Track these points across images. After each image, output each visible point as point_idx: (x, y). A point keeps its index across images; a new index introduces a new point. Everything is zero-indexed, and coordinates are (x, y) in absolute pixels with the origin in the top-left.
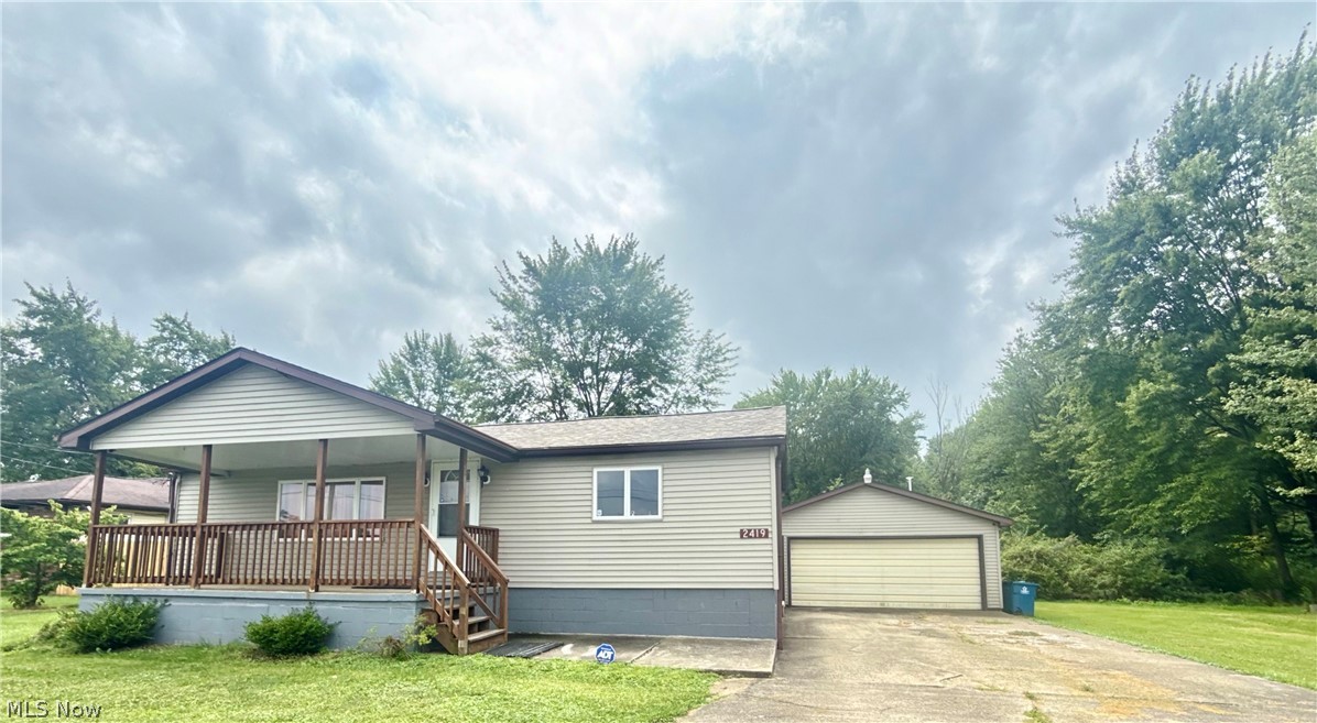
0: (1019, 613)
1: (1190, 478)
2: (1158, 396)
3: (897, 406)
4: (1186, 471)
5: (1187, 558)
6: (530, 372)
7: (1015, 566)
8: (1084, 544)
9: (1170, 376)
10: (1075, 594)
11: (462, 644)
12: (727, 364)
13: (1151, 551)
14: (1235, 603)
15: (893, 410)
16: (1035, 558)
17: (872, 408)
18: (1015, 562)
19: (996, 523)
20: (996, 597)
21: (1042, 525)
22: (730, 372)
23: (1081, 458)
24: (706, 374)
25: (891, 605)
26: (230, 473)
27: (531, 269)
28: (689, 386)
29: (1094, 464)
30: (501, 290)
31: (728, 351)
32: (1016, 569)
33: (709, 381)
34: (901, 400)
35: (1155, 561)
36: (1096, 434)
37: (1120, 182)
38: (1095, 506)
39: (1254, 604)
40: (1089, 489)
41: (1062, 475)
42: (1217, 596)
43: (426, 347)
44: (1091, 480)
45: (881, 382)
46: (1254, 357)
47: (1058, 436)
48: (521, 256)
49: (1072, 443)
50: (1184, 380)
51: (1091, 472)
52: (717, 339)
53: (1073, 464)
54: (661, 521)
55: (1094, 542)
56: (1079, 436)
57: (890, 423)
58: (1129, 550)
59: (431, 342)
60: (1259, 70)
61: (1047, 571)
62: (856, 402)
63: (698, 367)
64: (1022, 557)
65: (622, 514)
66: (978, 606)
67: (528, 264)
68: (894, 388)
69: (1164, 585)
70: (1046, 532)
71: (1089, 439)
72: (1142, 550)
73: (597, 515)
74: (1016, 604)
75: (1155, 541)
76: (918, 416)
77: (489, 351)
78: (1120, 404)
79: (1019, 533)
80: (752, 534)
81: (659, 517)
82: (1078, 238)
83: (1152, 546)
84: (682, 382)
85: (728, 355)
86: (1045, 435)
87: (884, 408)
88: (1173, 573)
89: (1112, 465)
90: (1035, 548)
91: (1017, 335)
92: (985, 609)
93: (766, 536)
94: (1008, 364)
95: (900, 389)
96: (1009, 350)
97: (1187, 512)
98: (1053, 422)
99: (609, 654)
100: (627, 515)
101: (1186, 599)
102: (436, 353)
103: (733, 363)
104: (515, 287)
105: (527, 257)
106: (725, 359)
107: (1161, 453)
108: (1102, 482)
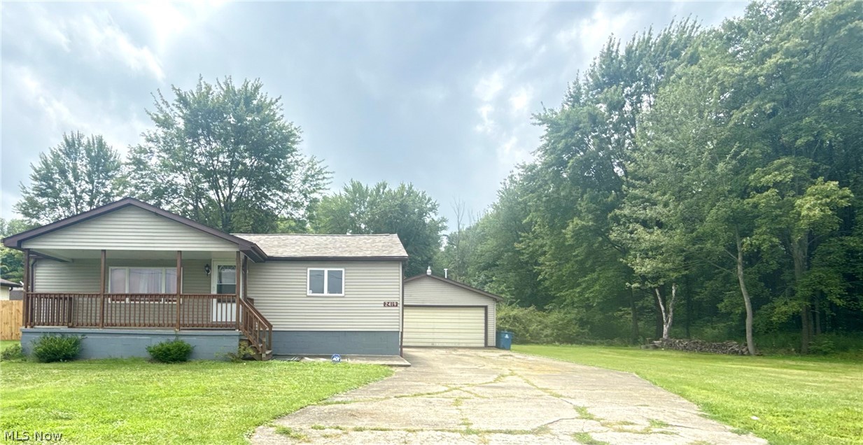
0: (503, 348)
1: (595, 275)
2: (583, 227)
3: (430, 213)
4: (594, 271)
5: (590, 320)
6: (176, 175)
7: (501, 324)
8: (539, 311)
9: (590, 216)
10: (532, 341)
11: (264, 356)
12: (325, 181)
13: (573, 316)
14: (610, 345)
15: (428, 215)
16: (512, 319)
17: (414, 213)
18: (501, 321)
19: (495, 300)
20: (492, 340)
21: (517, 299)
22: (327, 187)
23: (541, 259)
24: (309, 187)
25: (437, 345)
26: (73, 260)
27: (183, 100)
28: (296, 194)
29: (548, 263)
30: (155, 111)
31: (326, 173)
32: (501, 326)
33: (311, 192)
34: (433, 209)
35: (574, 322)
36: (551, 246)
37: (570, 95)
38: (546, 289)
39: (619, 346)
40: (545, 279)
41: (531, 268)
42: (602, 341)
43: (80, 144)
44: (546, 273)
45: (420, 195)
46: (626, 212)
47: (529, 246)
48: (174, 88)
49: (537, 251)
50: (596, 219)
51: (546, 268)
52: (319, 162)
53: (536, 264)
54: (343, 297)
55: (544, 310)
56: (542, 246)
57: (424, 224)
58: (562, 315)
59: (84, 141)
60: (646, 36)
61: (518, 327)
62: (403, 207)
63: (304, 182)
64: (505, 319)
65: (323, 293)
66: (483, 345)
67: (179, 95)
68: (429, 200)
69: (578, 336)
70: (518, 304)
71: (546, 249)
72: (568, 316)
73: (309, 293)
74: (502, 344)
75: (576, 311)
76: (444, 220)
77: (143, 157)
78: (563, 231)
79: (504, 304)
80: (390, 304)
81: (343, 295)
82: (545, 126)
83: (573, 314)
84: (291, 191)
85: (326, 175)
86: (522, 246)
87: (422, 213)
88: (583, 329)
89: (557, 264)
90: (512, 313)
91: (510, 175)
92: (487, 346)
93: (397, 306)
94: (503, 193)
95: (433, 201)
96: (505, 184)
97: (591, 295)
98: (527, 237)
99: (338, 358)
100: (326, 293)
101: (588, 344)
102: (89, 151)
103: (329, 181)
104: (168, 111)
105: (179, 90)
106: (324, 178)
107: (582, 260)
108: (551, 275)
